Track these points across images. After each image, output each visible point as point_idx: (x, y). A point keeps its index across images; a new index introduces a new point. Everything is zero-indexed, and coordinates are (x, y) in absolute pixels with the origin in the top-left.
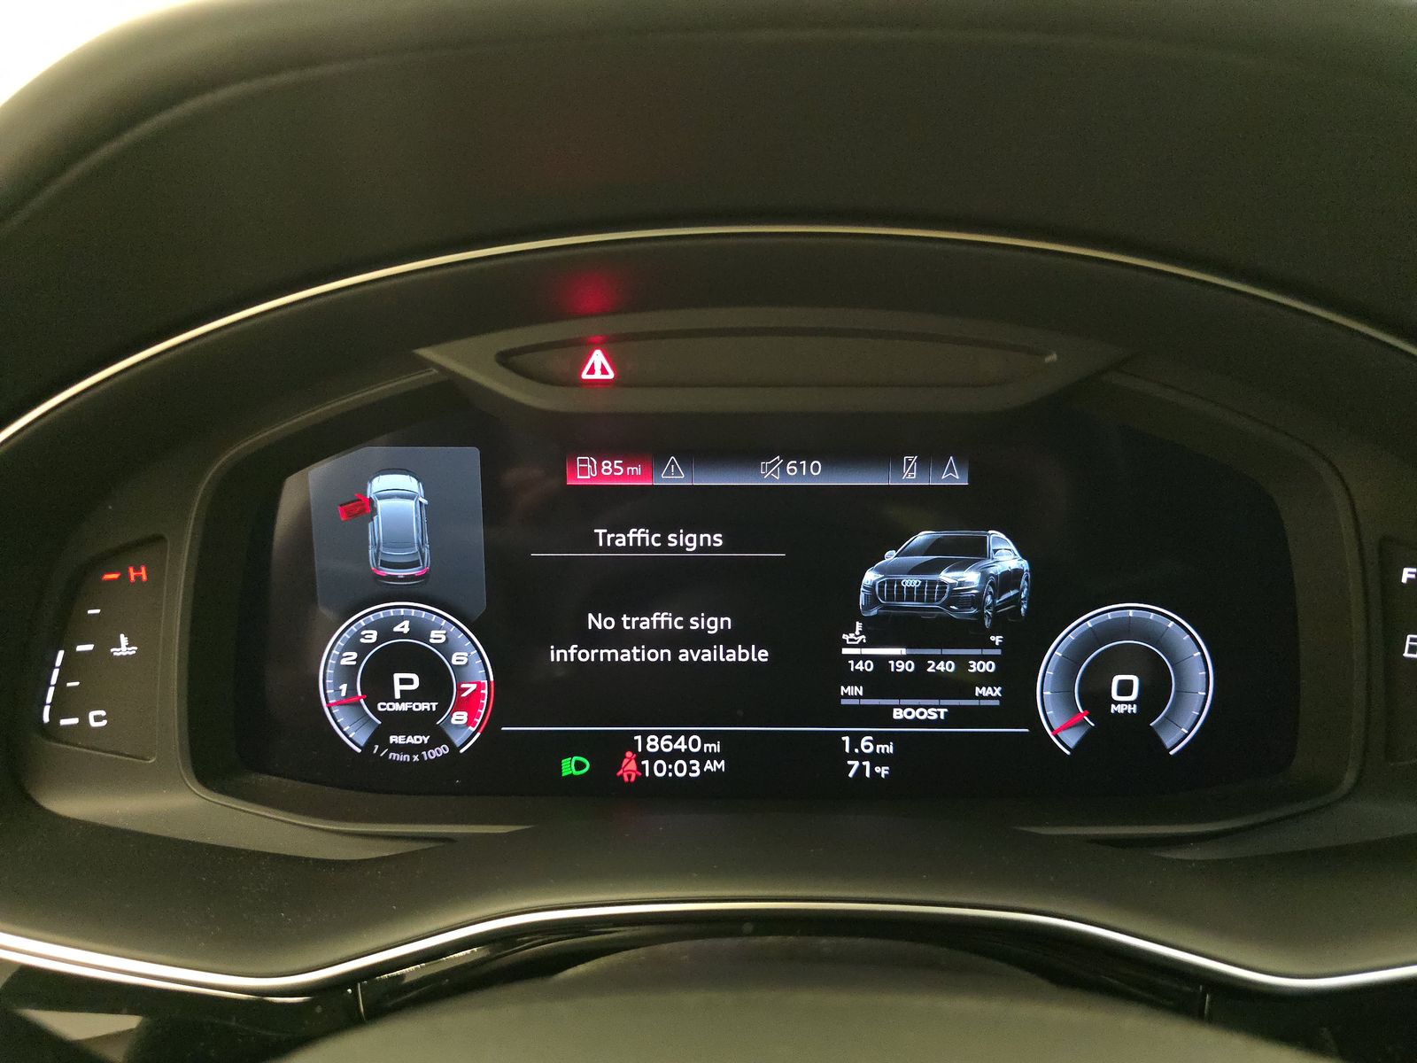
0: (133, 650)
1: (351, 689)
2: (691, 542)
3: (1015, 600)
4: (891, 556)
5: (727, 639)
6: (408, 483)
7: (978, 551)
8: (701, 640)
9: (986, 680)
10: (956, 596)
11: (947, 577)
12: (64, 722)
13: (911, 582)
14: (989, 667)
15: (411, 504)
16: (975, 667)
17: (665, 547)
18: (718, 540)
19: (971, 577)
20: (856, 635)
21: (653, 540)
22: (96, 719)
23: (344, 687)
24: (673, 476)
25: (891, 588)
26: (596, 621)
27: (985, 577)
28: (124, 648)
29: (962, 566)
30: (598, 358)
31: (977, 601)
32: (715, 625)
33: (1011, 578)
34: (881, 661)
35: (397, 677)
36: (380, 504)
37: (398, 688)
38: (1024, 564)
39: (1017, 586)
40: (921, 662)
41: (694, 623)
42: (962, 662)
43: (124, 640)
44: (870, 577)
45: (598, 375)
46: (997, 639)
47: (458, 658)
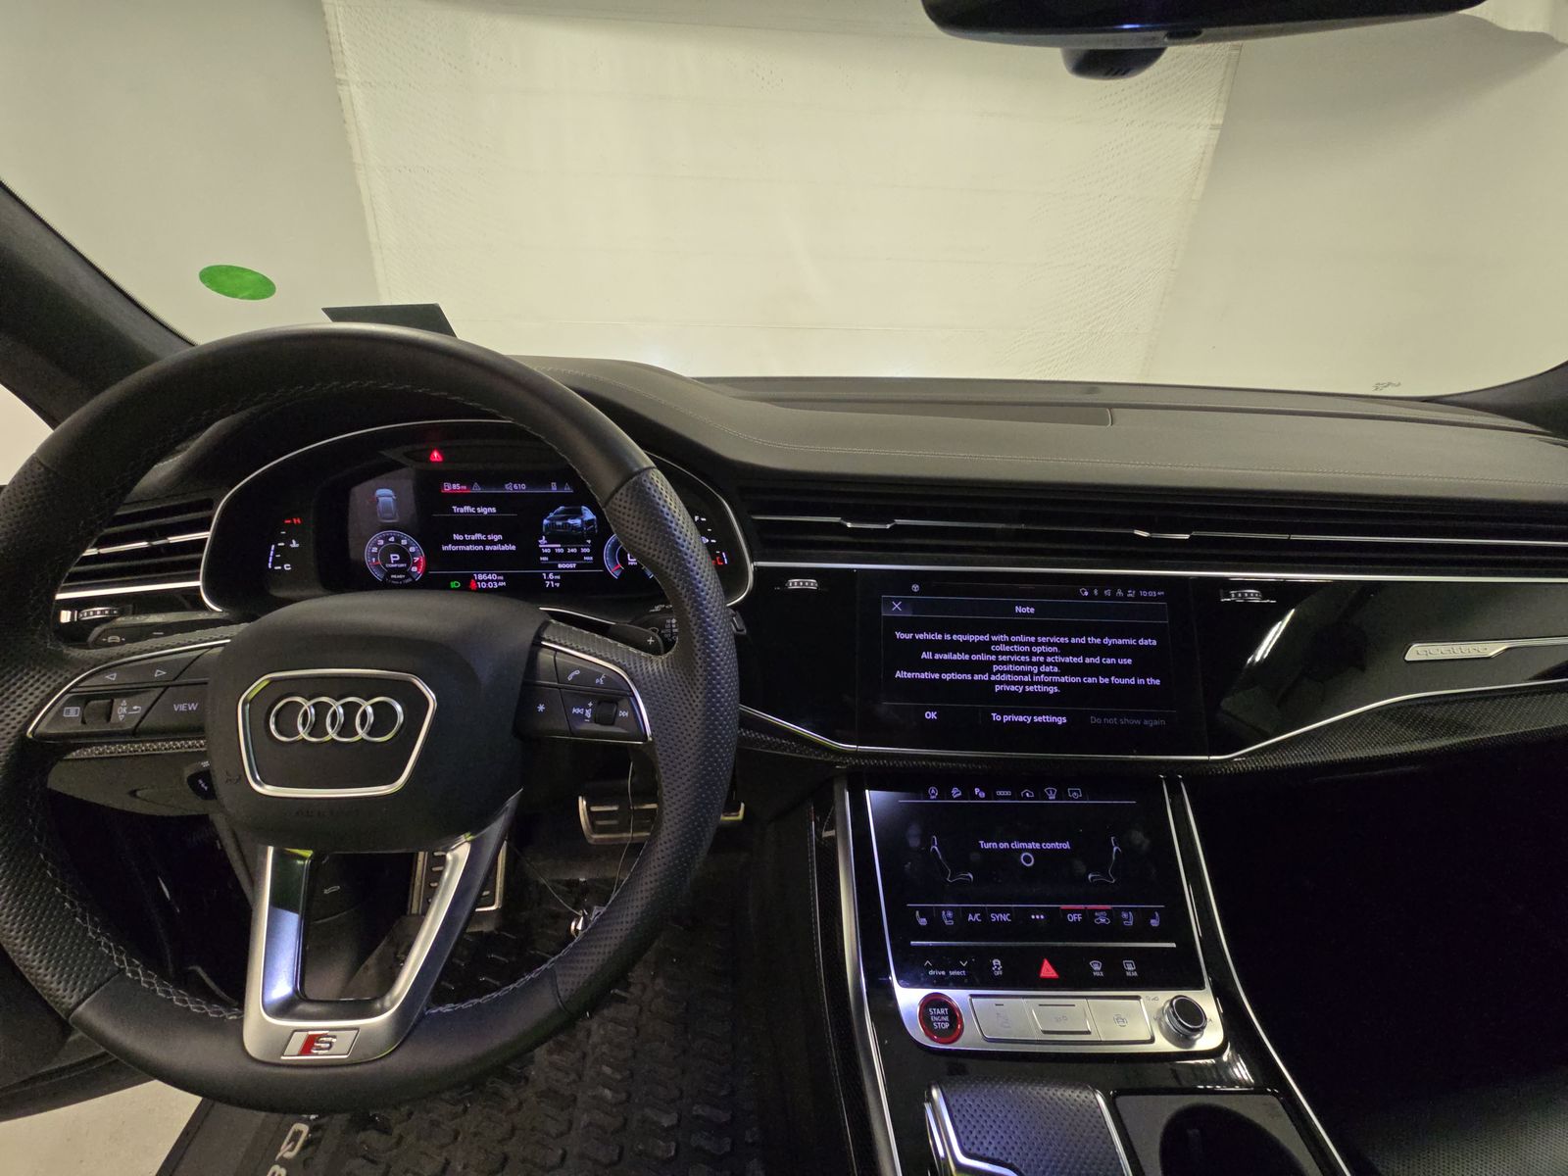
0: (297, 545)
1: (376, 561)
2: (485, 511)
3: (593, 529)
4: (551, 515)
5: (501, 542)
6: (389, 492)
7: (579, 514)
8: (492, 543)
9: (587, 554)
10: (573, 527)
11: (570, 521)
12: (276, 568)
13: (559, 523)
14: (588, 550)
15: (390, 499)
16: (583, 550)
17: (477, 513)
18: (494, 510)
19: (578, 522)
20: (543, 540)
21: (472, 510)
22: (287, 567)
23: (374, 559)
24: (477, 489)
25: (552, 526)
26: (456, 537)
27: (583, 521)
28: (294, 544)
29: (575, 518)
30: (436, 454)
31: (581, 529)
32: (497, 538)
33: (590, 522)
34: (553, 549)
35: (392, 556)
36: (380, 499)
37: (392, 560)
38: (595, 517)
39: (593, 524)
40: (566, 550)
41: (490, 537)
42: (579, 549)
43: (294, 541)
44: (545, 522)
45: (436, 459)
46: (589, 541)
47: (412, 549)
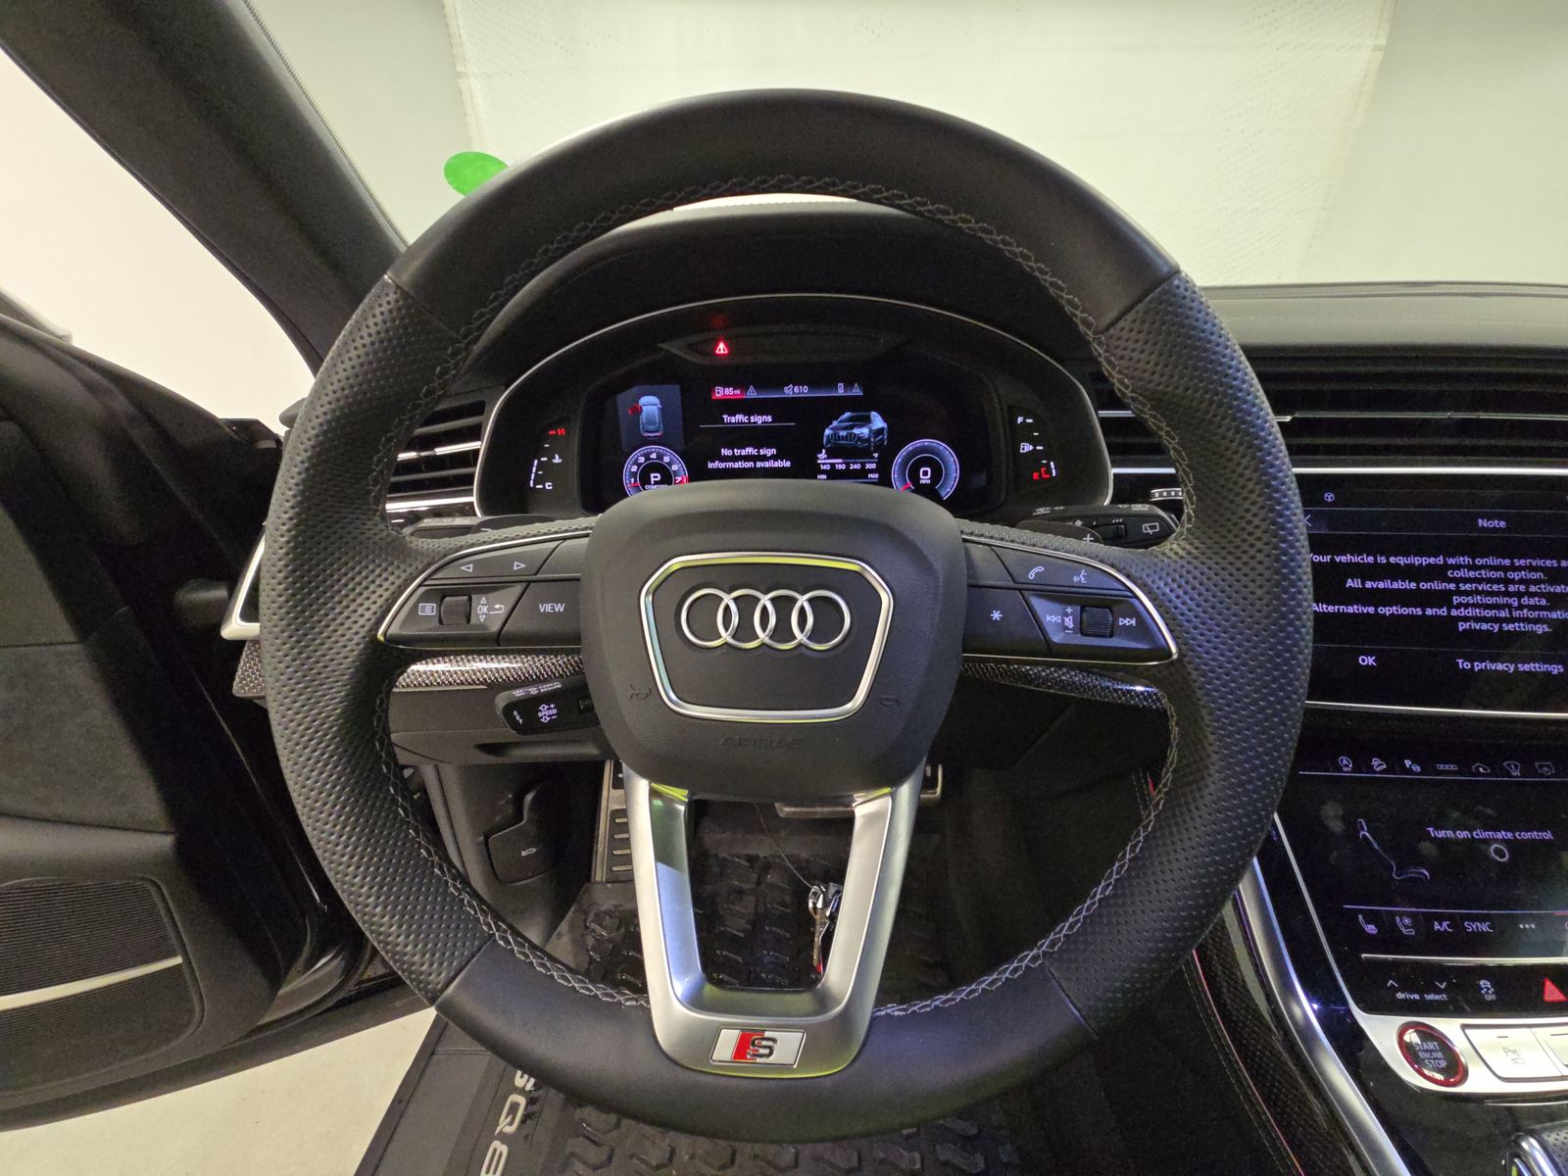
0: (560, 461)
1: (635, 481)
2: (759, 419)
3: (882, 440)
4: (835, 423)
5: (774, 458)
6: (654, 399)
7: (867, 421)
8: (764, 458)
9: (872, 471)
10: (860, 438)
11: (856, 431)
12: (538, 487)
13: (843, 433)
14: (874, 466)
15: (655, 408)
16: (868, 466)
17: (750, 423)
18: (769, 419)
19: (865, 431)
20: (822, 455)
21: (745, 419)
22: (548, 486)
23: (633, 480)
24: (752, 393)
25: (835, 436)
26: (725, 452)
27: (871, 430)
28: (557, 460)
29: (861, 426)
30: (722, 346)
31: (868, 440)
32: (770, 452)
33: (880, 431)
34: (833, 465)
35: (652, 475)
36: (644, 408)
37: (653, 480)
38: (885, 425)
39: (882, 433)
40: (848, 465)
41: (762, 452)
42: (863, 465)
43: (557, 457)
44: (828, 432)
45: (722, 352)
46: (876, 455)
47: (675, 467)
